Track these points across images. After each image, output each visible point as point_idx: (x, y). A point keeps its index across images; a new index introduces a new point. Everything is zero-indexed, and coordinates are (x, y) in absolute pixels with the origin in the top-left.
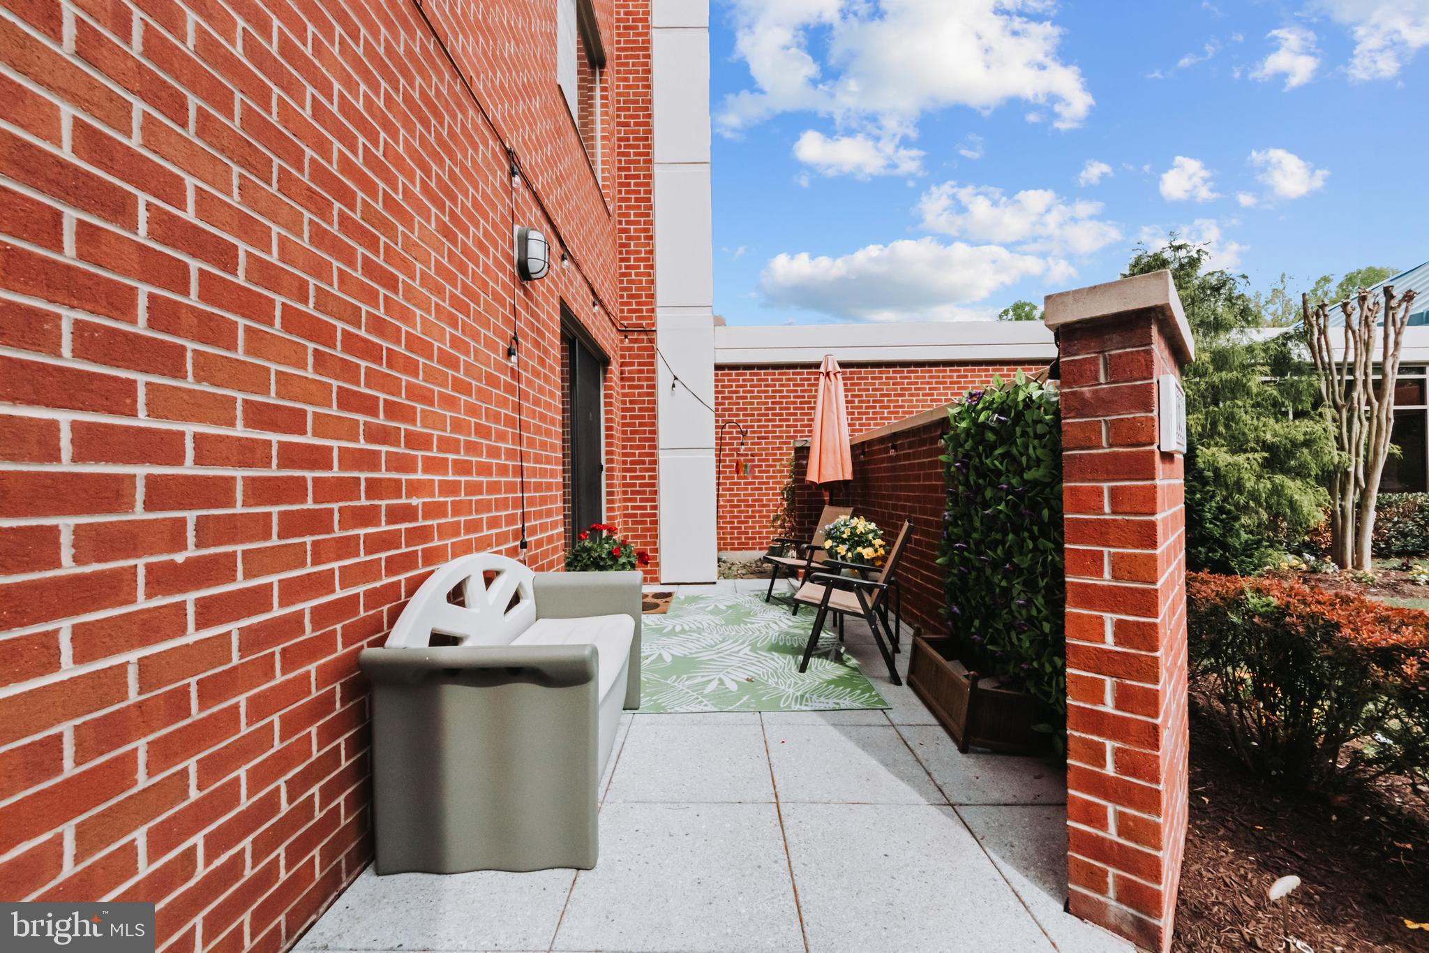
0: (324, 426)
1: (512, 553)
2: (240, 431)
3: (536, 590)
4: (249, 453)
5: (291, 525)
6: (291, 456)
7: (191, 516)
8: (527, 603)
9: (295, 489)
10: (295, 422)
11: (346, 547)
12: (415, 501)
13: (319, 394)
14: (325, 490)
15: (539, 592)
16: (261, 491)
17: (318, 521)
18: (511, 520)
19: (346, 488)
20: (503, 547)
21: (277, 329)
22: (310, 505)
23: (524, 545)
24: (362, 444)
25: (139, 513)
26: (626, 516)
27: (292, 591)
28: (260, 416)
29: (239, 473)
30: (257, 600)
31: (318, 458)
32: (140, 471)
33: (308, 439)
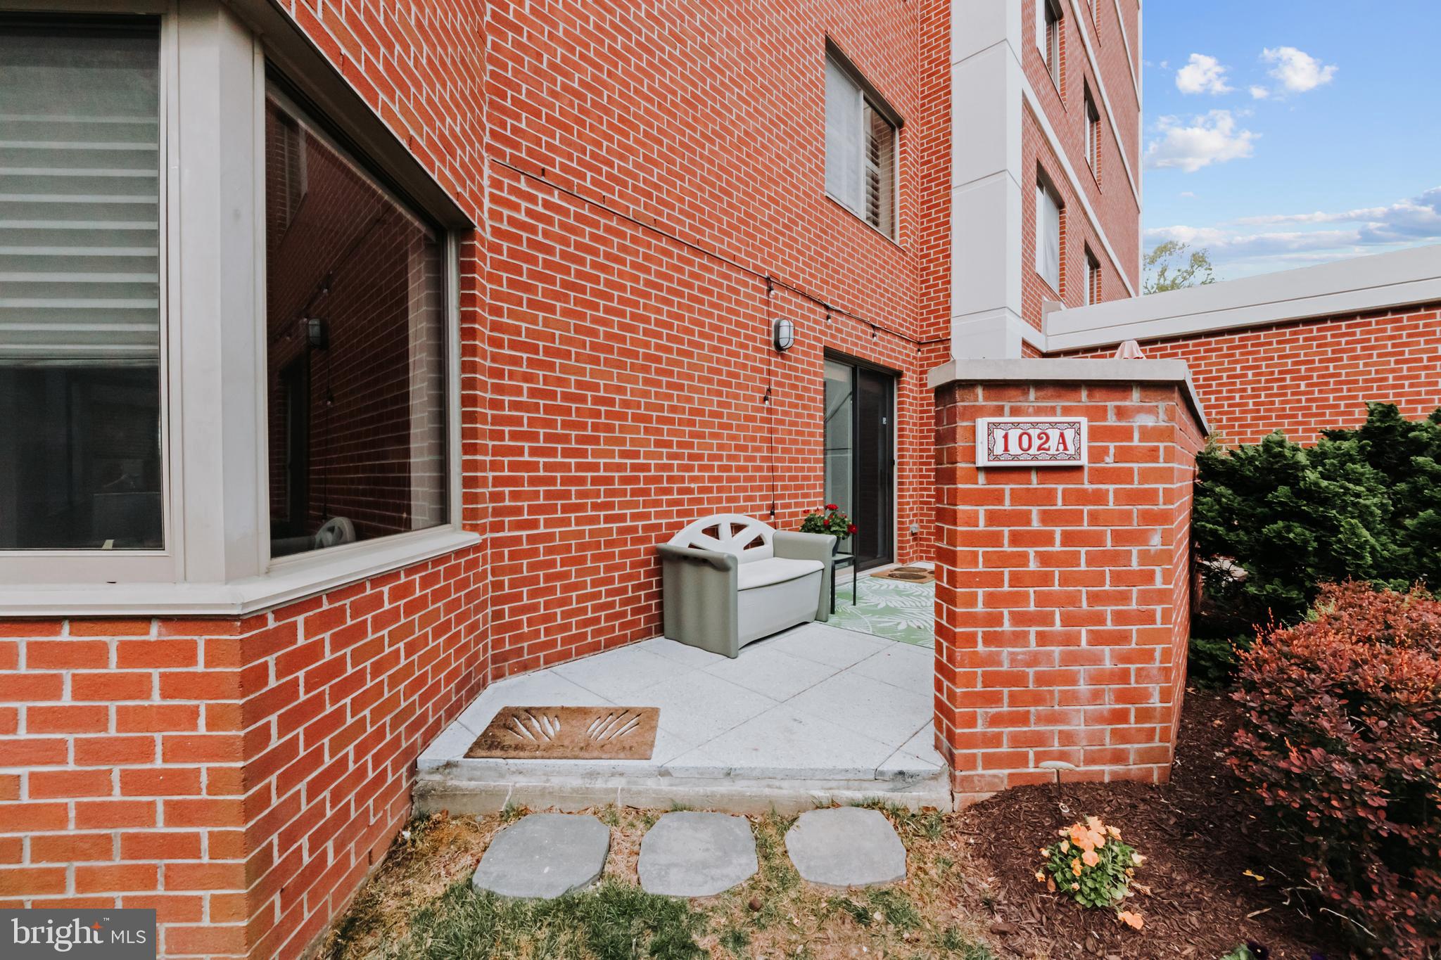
0: (648, 455)
1: (763, 518)
2: (617, 460)
3: (774, 540)
4: (620, 467)
5: (635, 493)
6: (635, 468)
7: (602, 488)
8: (768, 547)
9: (635, 480)
10: (636, 455)
11: (657, 503)
12: (693, 485)
13: (646, 443)
14: (648, 480)
15: (776, 542)
16: (624, 480)
17: (646, 492)
18: (763, 498)
19: (658, 480)
20: (758, 513)
21: (630, 422)
22: (642, 486)
23: (773, 513)
24: (665, 461)
25: (589, 487)
26: (922, 503)
27: (635, 517)
28: (624, 454)
29: (617, 474)
30: (622, 518)
31: (646, 468)
32: (589, 474)
33: (641, 461)
